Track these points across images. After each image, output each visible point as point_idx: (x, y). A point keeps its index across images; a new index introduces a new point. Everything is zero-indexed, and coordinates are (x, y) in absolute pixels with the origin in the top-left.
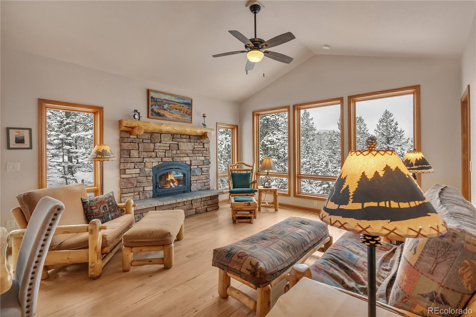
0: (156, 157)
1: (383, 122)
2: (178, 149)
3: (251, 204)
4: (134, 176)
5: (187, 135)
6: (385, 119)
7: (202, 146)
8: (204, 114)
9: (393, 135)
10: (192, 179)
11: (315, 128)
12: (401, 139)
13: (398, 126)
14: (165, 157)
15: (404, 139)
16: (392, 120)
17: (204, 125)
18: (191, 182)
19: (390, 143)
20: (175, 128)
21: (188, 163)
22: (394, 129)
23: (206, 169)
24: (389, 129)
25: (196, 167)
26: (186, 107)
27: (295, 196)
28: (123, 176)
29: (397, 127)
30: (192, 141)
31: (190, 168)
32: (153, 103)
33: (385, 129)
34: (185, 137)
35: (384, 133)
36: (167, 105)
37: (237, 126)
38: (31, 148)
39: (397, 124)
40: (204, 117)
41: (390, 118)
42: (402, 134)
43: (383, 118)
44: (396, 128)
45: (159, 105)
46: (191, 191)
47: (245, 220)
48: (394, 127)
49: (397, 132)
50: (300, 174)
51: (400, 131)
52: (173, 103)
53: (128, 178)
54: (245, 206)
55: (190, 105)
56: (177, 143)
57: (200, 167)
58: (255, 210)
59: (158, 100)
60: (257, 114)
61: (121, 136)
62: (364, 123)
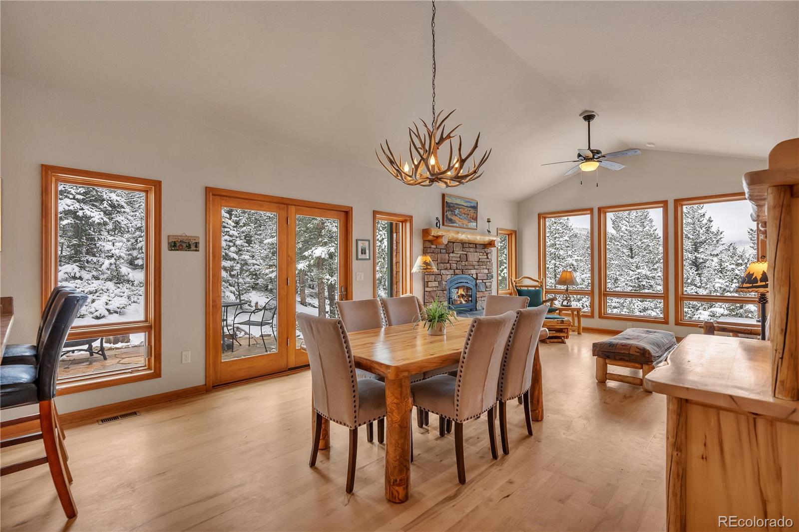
0: (451, 269)
1: (688, 217)
2: (467, 261)
3: (565, 322)
4: (435, 289)
5: (474, 244)
6: (691, 212)
7: (486, 257)
8: (488, 219)
9: (704, 238)
10: (477, 296)
11: (571, 226)
12: (718, 245)
13: (712, 223)
14: (457, 269)
15: (724, 244)
16: (702, 214)
17: (489, 231)
18: (476, 299)
19: (700, 252)
20: (469, 237)
21: (475, 276)
22: (706, 228)
23: (490, 284)
24: (698, 229)
25: (481, 281)
26: (472, 211)
27: (600, 317)
28: (427, 289)
29: (711, 225)
30: (478, 250)
31: (476, 282)
32: (447, 208)
33: (690, 229)
34: (471, 246)
35: (689, 235)
36: (458, 210)
37: (515, 232)
38: (369, 259)
39: (710, 221)
40: (489, 222)
41: (699, 211)
42: (719, 237)
43: (687, 212)
44: (709, 227)
45: (451, 211)
46: (476, 310)
47: (556, 340)
48: (706, 226)
49: (711, 234)
50: (606, 291)
51: (716, 233)
52: (463, 207)
53: (430, 292)
54: (558, 323)
55: (475, 208)
56: (466, 253)
57: (484, 281)
58: (567, 329)
59: (451, 205)
60: (543, 217)
61: (425, 246)
62: (650, 218)
